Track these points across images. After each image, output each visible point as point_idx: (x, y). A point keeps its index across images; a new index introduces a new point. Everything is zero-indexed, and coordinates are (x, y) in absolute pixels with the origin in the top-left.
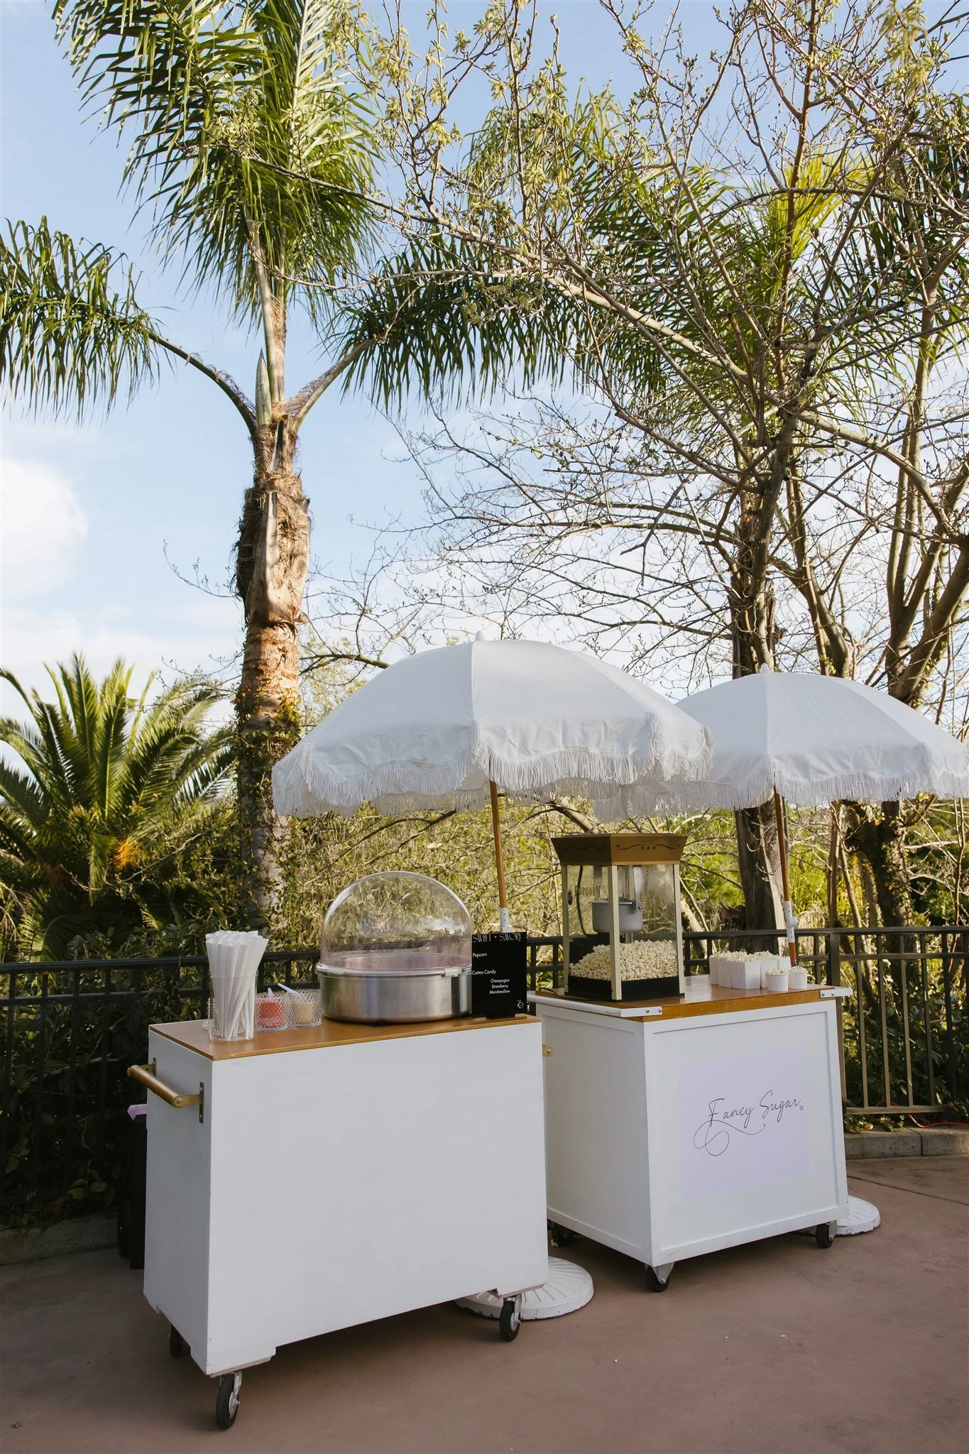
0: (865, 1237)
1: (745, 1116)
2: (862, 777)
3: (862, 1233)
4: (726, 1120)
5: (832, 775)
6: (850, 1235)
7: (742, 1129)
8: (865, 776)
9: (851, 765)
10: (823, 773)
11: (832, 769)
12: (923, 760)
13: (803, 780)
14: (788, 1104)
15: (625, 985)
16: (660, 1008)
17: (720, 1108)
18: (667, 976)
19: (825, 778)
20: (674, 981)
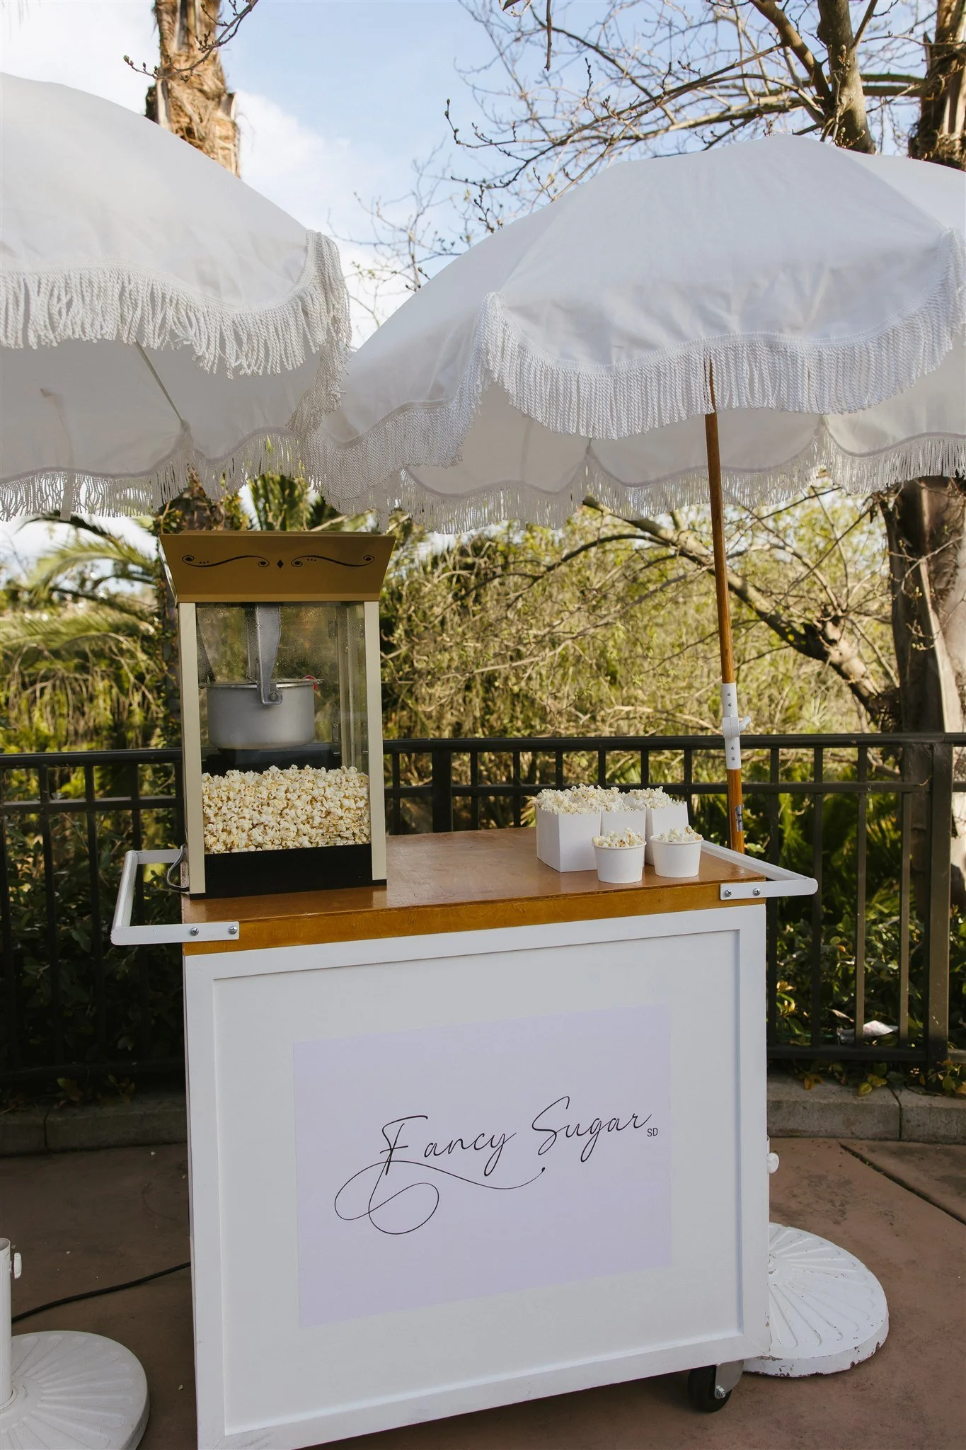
0: (823, 1383)
1: (489, 1151)
2: (763, 351)
3: (817, 1376)
4: (431, 1160)
5: (673, 350)
6: (787, 1378)
7: (481, 1178)
8: (773, 347)
9: (734, 323)
10: (647, 345)
11: (677, 333)
12: (944, 285)
13: (586, 367)
14: (614, 1125)
15: (214, 863)
16: (236, 925)
17: (414, 1138)
18: (340, 843)
19: (652, 359)
20: (362, 854)
